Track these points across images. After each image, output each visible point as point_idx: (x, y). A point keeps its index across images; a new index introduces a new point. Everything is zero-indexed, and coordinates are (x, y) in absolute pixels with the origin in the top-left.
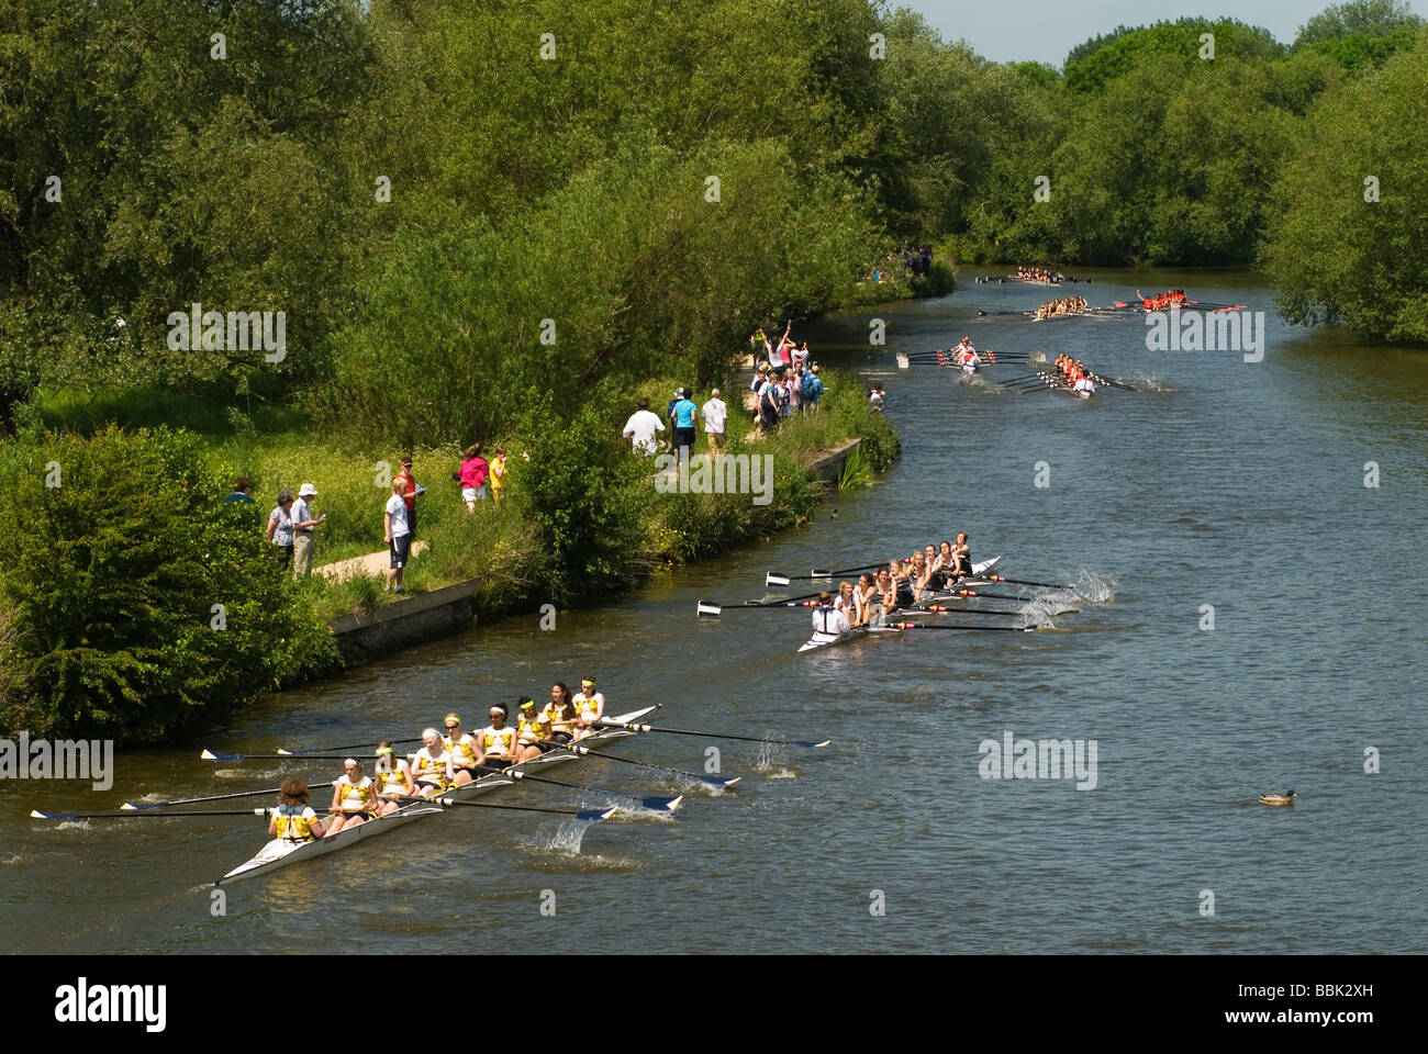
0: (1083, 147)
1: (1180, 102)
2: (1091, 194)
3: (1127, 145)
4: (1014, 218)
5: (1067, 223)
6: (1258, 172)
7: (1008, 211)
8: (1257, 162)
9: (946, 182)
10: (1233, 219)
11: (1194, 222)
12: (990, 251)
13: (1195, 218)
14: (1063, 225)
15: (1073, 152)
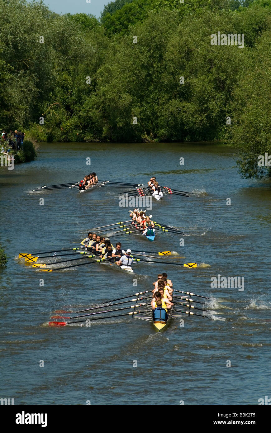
0: (114, 67)
1: (175, 39)
2: (120, 98)
3: (143, 66)
4: (72, 112)
5: (105, 116)
6: (224, 82)
7: (68, 108)
8: (223, 76)
9: (30, 90)
10: (209, 112)
11: (185, 115)
12: (58, 133)
13: (185, 112)
14: (103, 117)
15: (108, 71)
